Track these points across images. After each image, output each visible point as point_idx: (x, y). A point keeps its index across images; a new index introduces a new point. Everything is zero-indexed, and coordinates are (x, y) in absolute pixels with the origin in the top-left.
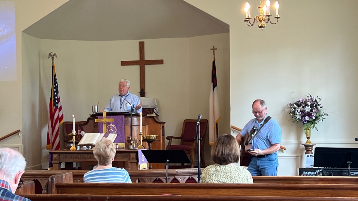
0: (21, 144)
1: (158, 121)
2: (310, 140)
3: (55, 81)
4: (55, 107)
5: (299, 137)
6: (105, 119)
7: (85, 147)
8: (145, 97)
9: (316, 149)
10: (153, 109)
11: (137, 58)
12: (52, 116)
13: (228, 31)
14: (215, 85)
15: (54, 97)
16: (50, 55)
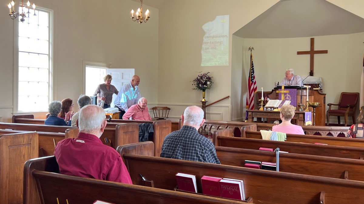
0: (230, 105)
1: (322, 93)
3: (252, 65)
4: (251, 82)
6: (283, 91)
7: (270, 108)
8: (313, 76)
10: (319, 84)
12: (250, 88)
15: (251, 76)
16: (250, 49)
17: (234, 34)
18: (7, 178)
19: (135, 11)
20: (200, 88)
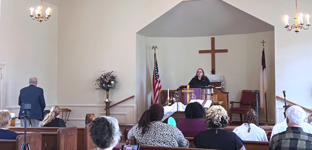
0: (135, 105)
1: (224, 92)
3: (156, 64)
4: (156, 81)
6: (188, 90)
8: (215, 74)
11: (210, 48)
12: (154, 86)
13: (274, 30)
14: (264, 67)
17: (136, 33)
20: (103, 88)
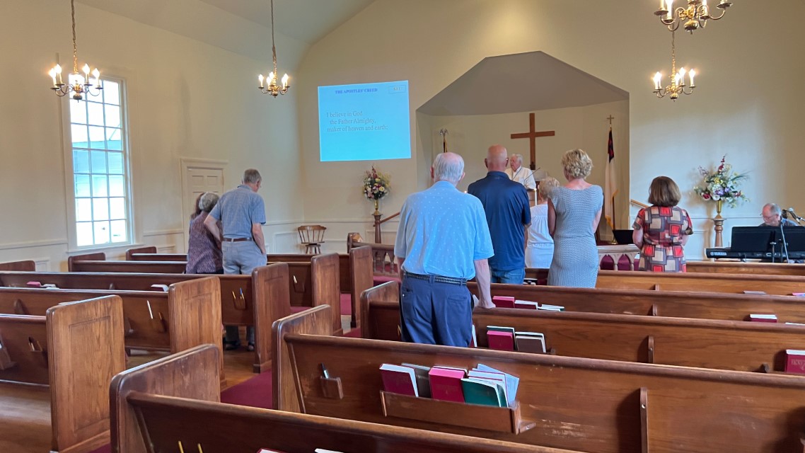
2: (721, 214)
5: (709, 212)
9: (734, 228)
11: (528, 131)
13: (628, 98)
14: (611, 157)
16: (442, 131)
17: (417, 110)
18: (69, 382)
19: (266, 75)
